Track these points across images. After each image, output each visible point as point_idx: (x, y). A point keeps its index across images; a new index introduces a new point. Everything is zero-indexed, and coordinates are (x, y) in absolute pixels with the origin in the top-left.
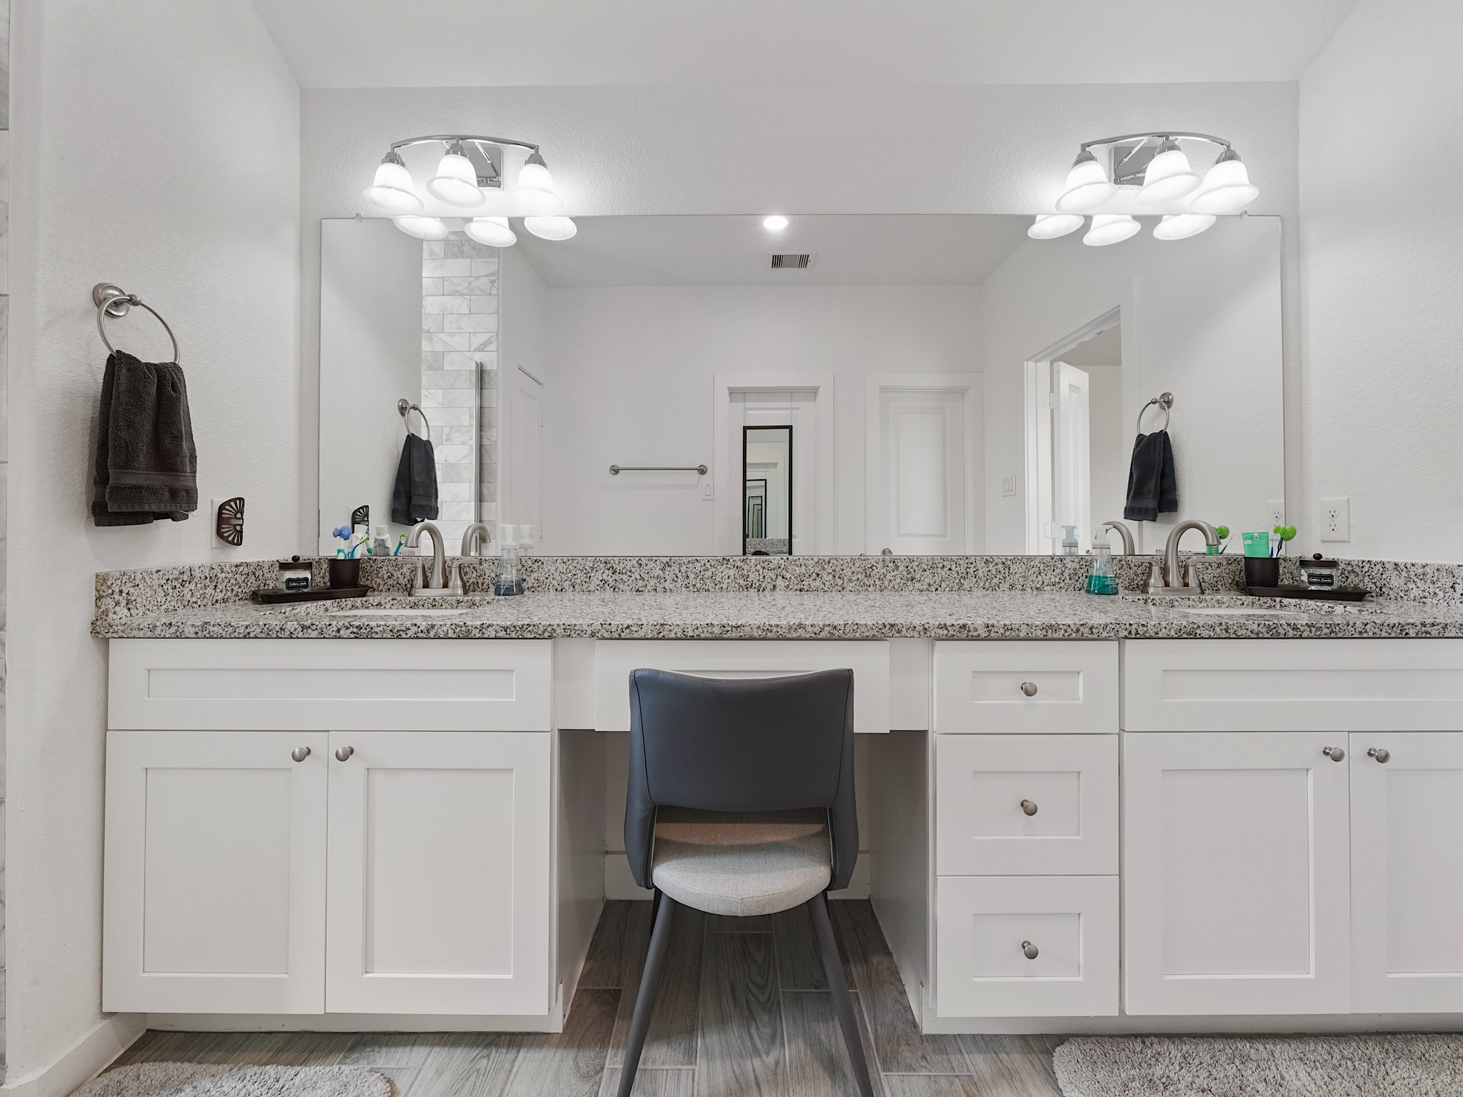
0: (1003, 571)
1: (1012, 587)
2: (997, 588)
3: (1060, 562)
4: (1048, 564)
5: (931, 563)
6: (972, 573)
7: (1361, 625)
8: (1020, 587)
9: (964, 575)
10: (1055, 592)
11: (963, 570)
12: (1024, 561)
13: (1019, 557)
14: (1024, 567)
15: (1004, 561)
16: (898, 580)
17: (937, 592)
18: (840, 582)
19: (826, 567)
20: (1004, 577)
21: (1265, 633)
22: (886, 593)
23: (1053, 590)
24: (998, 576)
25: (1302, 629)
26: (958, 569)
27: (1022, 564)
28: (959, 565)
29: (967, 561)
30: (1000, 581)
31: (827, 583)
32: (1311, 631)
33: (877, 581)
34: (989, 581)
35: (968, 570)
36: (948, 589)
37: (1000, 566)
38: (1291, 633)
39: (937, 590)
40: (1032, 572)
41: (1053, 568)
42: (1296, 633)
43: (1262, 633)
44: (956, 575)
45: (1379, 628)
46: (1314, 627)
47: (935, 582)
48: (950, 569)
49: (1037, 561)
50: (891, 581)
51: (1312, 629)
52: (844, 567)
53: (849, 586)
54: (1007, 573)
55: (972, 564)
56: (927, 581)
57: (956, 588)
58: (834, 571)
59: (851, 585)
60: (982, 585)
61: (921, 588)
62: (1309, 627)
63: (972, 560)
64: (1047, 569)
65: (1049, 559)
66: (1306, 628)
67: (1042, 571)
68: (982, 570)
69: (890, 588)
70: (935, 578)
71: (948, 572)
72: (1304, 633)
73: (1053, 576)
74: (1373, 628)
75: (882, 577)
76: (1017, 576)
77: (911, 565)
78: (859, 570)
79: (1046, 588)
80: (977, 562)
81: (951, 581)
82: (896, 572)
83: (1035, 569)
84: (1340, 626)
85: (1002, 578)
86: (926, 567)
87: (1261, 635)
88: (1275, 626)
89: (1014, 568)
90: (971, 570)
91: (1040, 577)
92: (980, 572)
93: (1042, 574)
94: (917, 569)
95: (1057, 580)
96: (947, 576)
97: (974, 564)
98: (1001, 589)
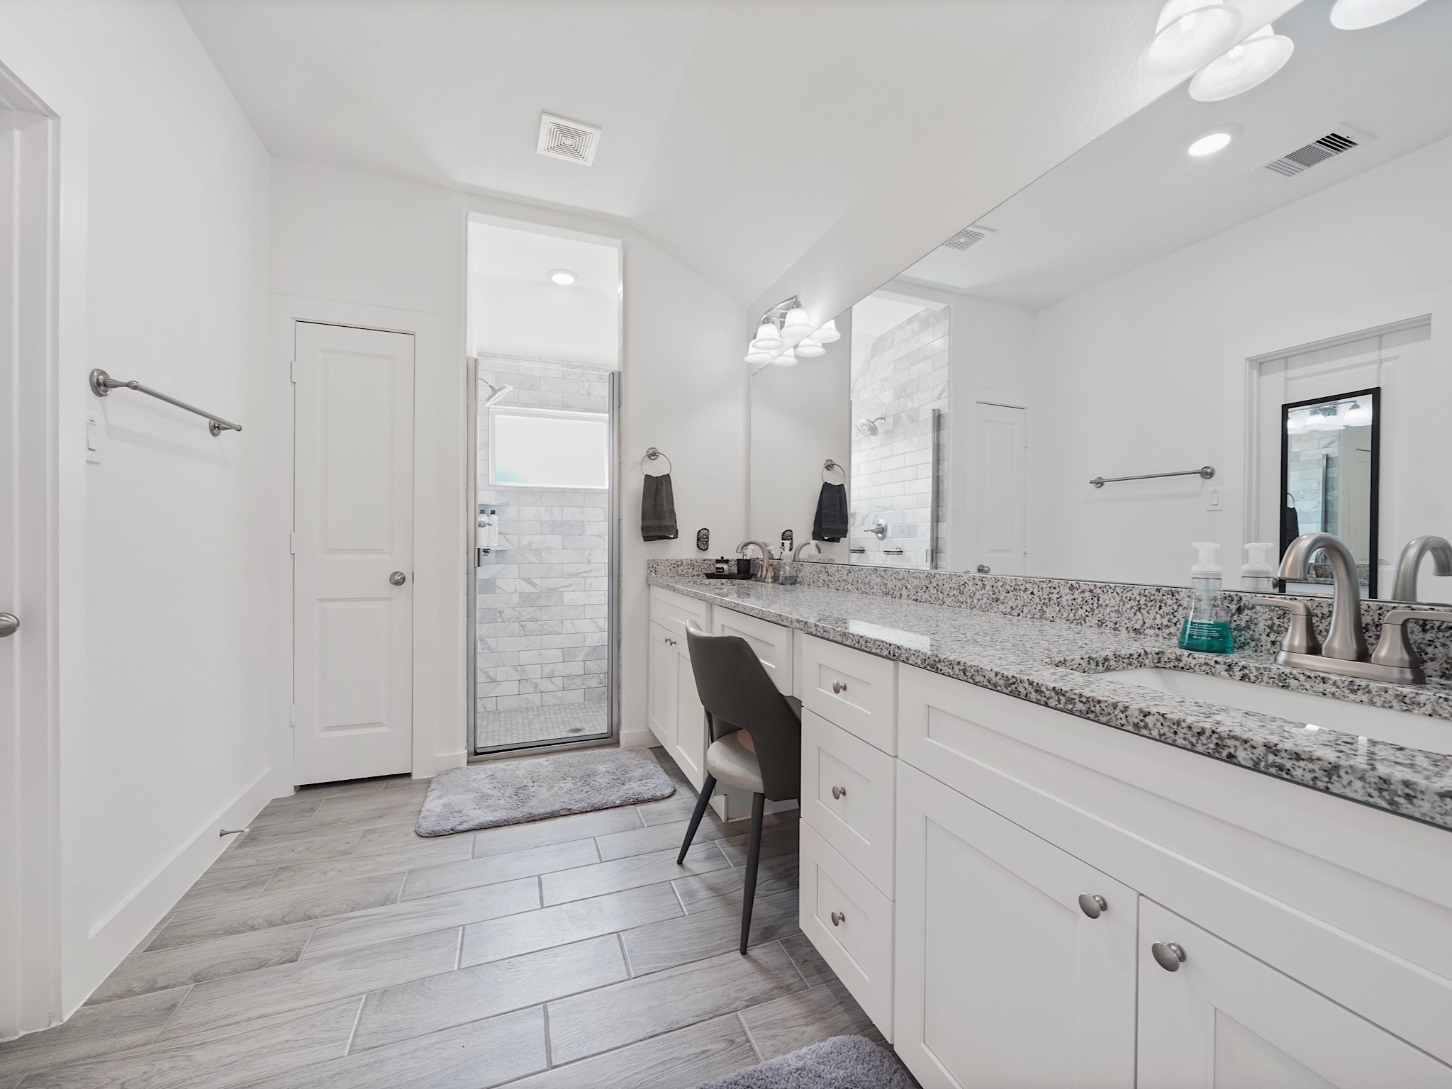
0: (1091, 602)
1: (1101, 623)
2: (1083, 622)
3: (1170, 596)
4: (1152, 598)
5: (1014, 584)
6: (1055, 599)
7: (1137, 713)
8: (1112, 625)
9: (1046, 601)
10: (1160, 639)
11: (1045, 596)
12: (1119, 590)
13: (1111, 585)
14: (1118, 598)
15: (1093, 588)
16: (985, 600)
17: (1019, 617)
18: (941, 596)
19: (932, 580)
20: (1091, 609)
21: (1003, 687)
22: (975, 612)
23: (1158, 636)
24: (1084, 607)
25: (1047, 693)
26: (1040, 593)
27: (1115, 594)
28: (1042, 589)
29: (1050, 585)
30: (1087, 613)
31: (933, 596)
32: (1059, 701)
33: (968, 598)
34: (1074, 611)
35: (1051, 596)
36: (1029, 616)
37: (1087, 594)
38: (1033, 696)
39: (1019, 615)
40: (1128, 606)
41: (1159, 604)
42: (1039, 697)
43: (1000, 686)
44: (1038, 601)
45: (1169, 726)
46: (1064, 695)
47: (1017, 606)
48: (1032, 593)
49: (1136, 592)
50: (979, 600)
51: (1061, 697)
52: (944, 582)
53: (948, 601)
54: (1095, 605)
55: (1055, 588)
56: (1010, 603)
57: (1038, 616)
58: (937, 585)
59: (950, 600)
60: (1065, 616)
61: (1004, 611)
62: (1057, 693)
63: (1055, 584)
64: (1150, 604)
65: (1153, 591)
66: (1053, 694)
67: (1143, 607)
68: (1066, 598)
69: (978, 607)
70: (1018, 601)
71: (1031, 596)
72: (1050, 700)
73: (1158, 616)
74: (1159, 725)
75: (972, 595)
76: (1108, 610)
77: (996, 585)
78: (955, 586)
79: (1147, 631)
80: (1061, 587)
81: (1033, 607)
82: (983, 592)
83: (1133, 603)
84: (1103, 705)
85: (1089, 610)
86: (1009, 588)
87: (998, 688)
88: (1014, 680)
89: (1104, 598)
90: (1054, 596)
91: (1139, 615)
92: (1064, 599)
93: (1142, 611)
94: (1001, 590)
95: (1165, 623)
96: (1029, 600)
97: (1058, 588)
98: (1088, 624)
